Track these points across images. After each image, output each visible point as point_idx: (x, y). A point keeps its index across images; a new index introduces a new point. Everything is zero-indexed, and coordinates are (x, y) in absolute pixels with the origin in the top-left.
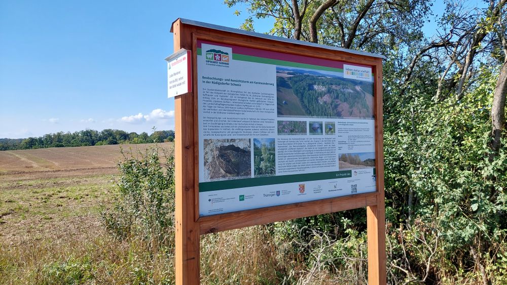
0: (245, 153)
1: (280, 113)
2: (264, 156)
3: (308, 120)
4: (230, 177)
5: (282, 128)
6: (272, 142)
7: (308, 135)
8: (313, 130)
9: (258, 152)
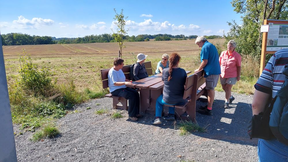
0: (273, 41)
1: (279, 34)
2: (276, 42)
3: (284, 35)
4: (270, 45)
5: (279, 37)
6: (277, 39)
7: (284, 38)
8: (285, 37)
9: (275, 41)
